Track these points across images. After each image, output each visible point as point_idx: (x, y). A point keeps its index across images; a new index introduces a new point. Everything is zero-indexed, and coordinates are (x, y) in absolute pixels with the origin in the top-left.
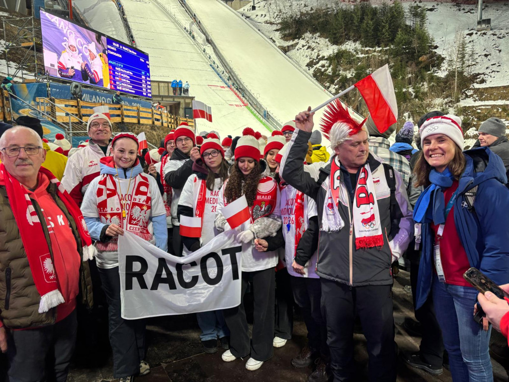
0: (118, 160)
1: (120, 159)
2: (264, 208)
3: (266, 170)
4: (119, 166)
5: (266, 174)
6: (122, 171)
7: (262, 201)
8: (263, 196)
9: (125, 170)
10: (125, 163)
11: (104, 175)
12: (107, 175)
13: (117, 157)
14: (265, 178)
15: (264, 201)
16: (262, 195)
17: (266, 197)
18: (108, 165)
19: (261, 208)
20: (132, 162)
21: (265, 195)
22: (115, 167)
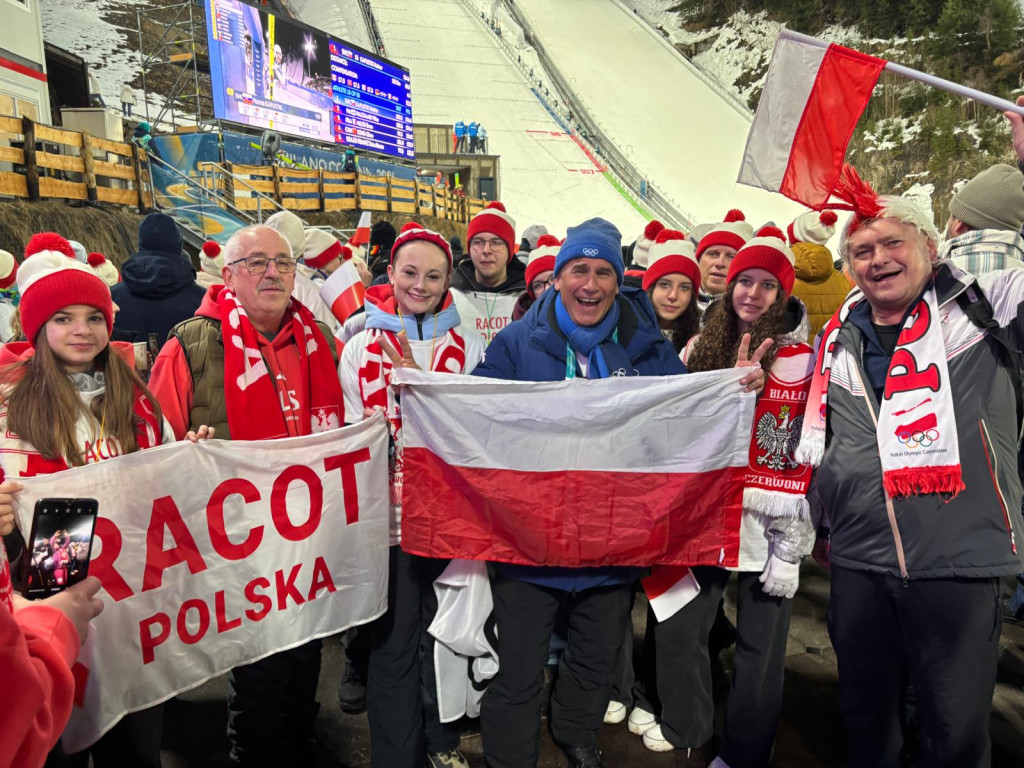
0: (403, 293)
1: (407, 291)
2: (786, 422)
3: (799, 327)
4: (406, 310)
5: (800, 337)
6: (414, 324)
7: (783, 404)
8: (786, 392)
9: (420, 317)
10: (416, 300)
11: (375, 330)
12: (381, 331)
13: (401, 288)
14: (794, 346)
15: (788, 404)
16: (782, 388)
17: (793, 393)
18: (380, 307)
19: (780, 422)
20: (433, 298)
21: (790, 390)
22: (397, 313)
